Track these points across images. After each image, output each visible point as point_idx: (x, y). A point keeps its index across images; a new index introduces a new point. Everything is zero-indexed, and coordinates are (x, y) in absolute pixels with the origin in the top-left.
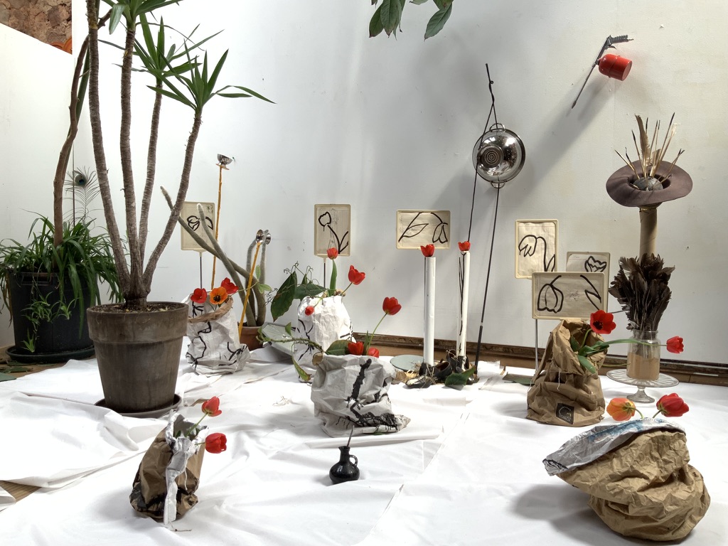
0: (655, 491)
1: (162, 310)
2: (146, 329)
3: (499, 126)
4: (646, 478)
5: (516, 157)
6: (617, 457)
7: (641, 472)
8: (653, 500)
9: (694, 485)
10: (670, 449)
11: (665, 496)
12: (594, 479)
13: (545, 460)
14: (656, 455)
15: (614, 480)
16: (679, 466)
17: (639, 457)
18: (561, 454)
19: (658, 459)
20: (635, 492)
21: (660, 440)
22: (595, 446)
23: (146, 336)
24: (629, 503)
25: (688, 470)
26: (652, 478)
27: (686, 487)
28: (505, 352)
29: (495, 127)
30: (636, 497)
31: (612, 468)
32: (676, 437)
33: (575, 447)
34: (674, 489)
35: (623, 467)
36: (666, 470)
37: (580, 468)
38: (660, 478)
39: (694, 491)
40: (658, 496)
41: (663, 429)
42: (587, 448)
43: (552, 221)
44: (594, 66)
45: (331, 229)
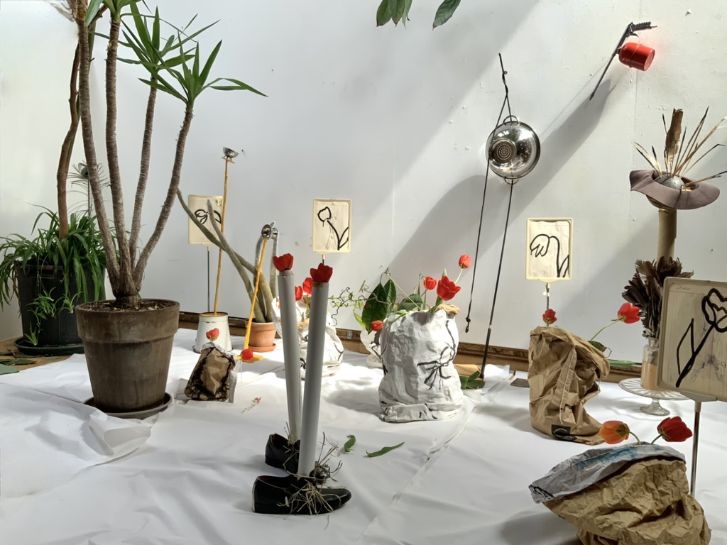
0: (649, 527)
1: (150, 308)
2: (132, 328)
3: (513, 119)
4: (639, 512)
5: (530, 151)
6: (608, 487)
7: (634, 505)
8: (646, 537)
9: (692, 520)
10: (668, 479)
11: (659, 532)
12: (582, 511)
13: (531, 486)
14: (651, 485)
15: (604, 513)
16: (676, 499)
17: (632, 488)
18: (548, 481)
19: (653, 490)
20: (625, 528)
21: (656, 470)
22: (584, 473)
23: (132, 335)
24: (619, 539)
25: (686, 503)
26: (645, 512)
27: (683, 522)
28: (516, 355)
29: (508, 120)
30: (626, 533)
31: (601, 499)
32: (675, 466)
33: (562, 474)
34: (671, 523)
35: (614, 499)
36: (662, 502)
37: (568, 497)
38: (655, 512)
39: (692, 527)
40: (652, 532)
41: (660, 457)
42: (576, 476)
43: (567, 220)
44: (614, 55)
45: (331, 225)
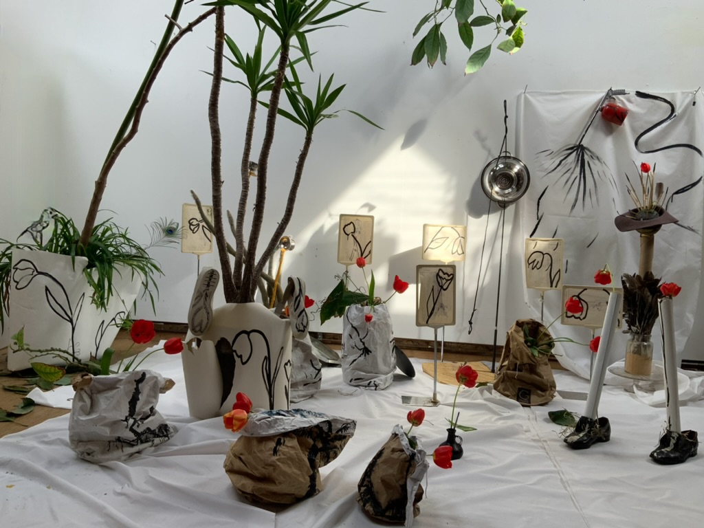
43: (558, 240)
44: (597, 112)
45: (355, 238)
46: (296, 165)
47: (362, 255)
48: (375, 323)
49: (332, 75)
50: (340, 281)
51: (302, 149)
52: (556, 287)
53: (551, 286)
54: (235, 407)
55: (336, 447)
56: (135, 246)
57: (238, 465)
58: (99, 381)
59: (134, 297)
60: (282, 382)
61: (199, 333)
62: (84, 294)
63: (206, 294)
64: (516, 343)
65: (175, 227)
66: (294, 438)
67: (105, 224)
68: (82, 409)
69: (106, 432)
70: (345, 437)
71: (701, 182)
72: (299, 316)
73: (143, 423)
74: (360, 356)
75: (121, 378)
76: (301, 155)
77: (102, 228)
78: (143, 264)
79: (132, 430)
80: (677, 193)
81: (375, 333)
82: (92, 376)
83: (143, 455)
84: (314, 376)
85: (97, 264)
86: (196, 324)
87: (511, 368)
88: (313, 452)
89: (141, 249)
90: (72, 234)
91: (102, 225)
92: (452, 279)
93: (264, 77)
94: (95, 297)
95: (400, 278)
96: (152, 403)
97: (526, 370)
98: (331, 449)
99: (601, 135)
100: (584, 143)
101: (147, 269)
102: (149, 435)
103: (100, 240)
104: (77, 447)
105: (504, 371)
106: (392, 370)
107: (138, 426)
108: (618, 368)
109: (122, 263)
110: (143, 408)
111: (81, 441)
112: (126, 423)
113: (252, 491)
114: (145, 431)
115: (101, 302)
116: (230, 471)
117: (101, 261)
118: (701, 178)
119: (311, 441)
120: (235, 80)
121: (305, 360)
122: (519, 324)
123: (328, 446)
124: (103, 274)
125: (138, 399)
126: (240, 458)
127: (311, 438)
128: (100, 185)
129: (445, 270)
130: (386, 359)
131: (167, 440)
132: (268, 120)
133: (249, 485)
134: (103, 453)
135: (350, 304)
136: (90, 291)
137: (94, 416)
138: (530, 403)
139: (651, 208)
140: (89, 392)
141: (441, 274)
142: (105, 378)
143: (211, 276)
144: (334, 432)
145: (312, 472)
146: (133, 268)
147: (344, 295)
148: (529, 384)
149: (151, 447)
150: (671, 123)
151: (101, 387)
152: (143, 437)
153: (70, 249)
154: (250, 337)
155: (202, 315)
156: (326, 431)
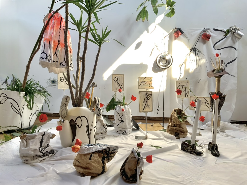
43: (188, 81)
44: (200, 36)
45: (118, 82)
46: (96, 58)
47: (120, 88)
48: (125, 111)
49: (107, 26)
50: (113, 97)
51: (97, 53)
52: (187, 97)
53: (186, 97)
54: (76, 144)
55: (111, 156)
56: (41, 87)
57: (77, 163)
58: (29, 136)
59: (42, 105)
60: (93, 133)
61: (64, 118)
62: (24, 105)
63: (65, 104)
64: (174, 117)
65: (55, 80)
66: (97, 154)
67: (30, 80)
68: (24, 146)
69: (33, 153)
70: (114, 153)
71: (236, 60)
72: (98, 111)
73: (45, 150)
74: (120, 123)
75: (37, 134)
76: (97, 55)
77: (30, 81)
78: (45, 94)
79: (41, 152)
80: (228, 63)
81: (125, 115)
82: (27, 134)
83: (45, 161)
84: (104, 130)
85: (28, 94)
86: (62, 115)
87: (173, 126)
88: (103, 158)
89: (44, 88)
90: (19, 84)
91: (29, 80)
92: (151, 96)
93: (83, 28)
94: (28, 106)
95: (133, 96)
96: (48, 142)
97: (178, 126)
98: (110, 157)
99: (202, 44)
100: (196, 47)
101: (46, 95)
102: (47, 154)
103: (29, 86)
104: (22, 158)
105: (170, 127)
106: (132, 127)
107: (43, 151)
108: (209, 124)
109: (37, 94)
110: (45, 144)
111: (24, 157)
112: (39, 150)
113: (83, 172)
114: (46, 152)
115: (30, 107)
116: (75, 165)
117: (30, 93)
118: (236, 58)
119: (103, 155)
120: (73, 29)
121: (101, 125)
122: (175, 111)
123: (109, 156)
124: (30, 98)
125: (43, 142)
126: (78, 161)
127: (103, 153)
128: (28, 67)
129: (148, 93)
130: (129, 124)
131: (54, 155)
132: (85, 43)
133: (82, 170)
134: (31, 160)
135: (116, 105)
136: (27, 103)
137: (28, 148)
138: (179, 137)
139: (219, 69)
140: (26, 140)
141: (147, 94)
142: (31, 135)
143: (67, 98)
144: (111, 151)
145: (103, 165)
146: (41, 95)
147: (114, 102)
148: (179, 131)
149: (48, 157)
150: (226, 39)
151: (30, 138)
152: (45, 154)
153: (19, 89)
154: (81, 119)
155: (64, 112)
156: (108, 151)
